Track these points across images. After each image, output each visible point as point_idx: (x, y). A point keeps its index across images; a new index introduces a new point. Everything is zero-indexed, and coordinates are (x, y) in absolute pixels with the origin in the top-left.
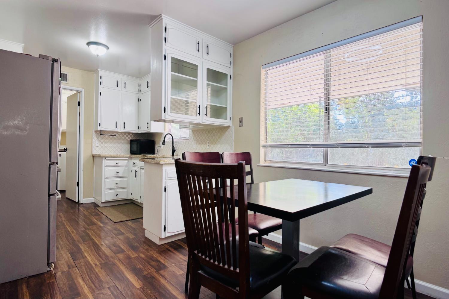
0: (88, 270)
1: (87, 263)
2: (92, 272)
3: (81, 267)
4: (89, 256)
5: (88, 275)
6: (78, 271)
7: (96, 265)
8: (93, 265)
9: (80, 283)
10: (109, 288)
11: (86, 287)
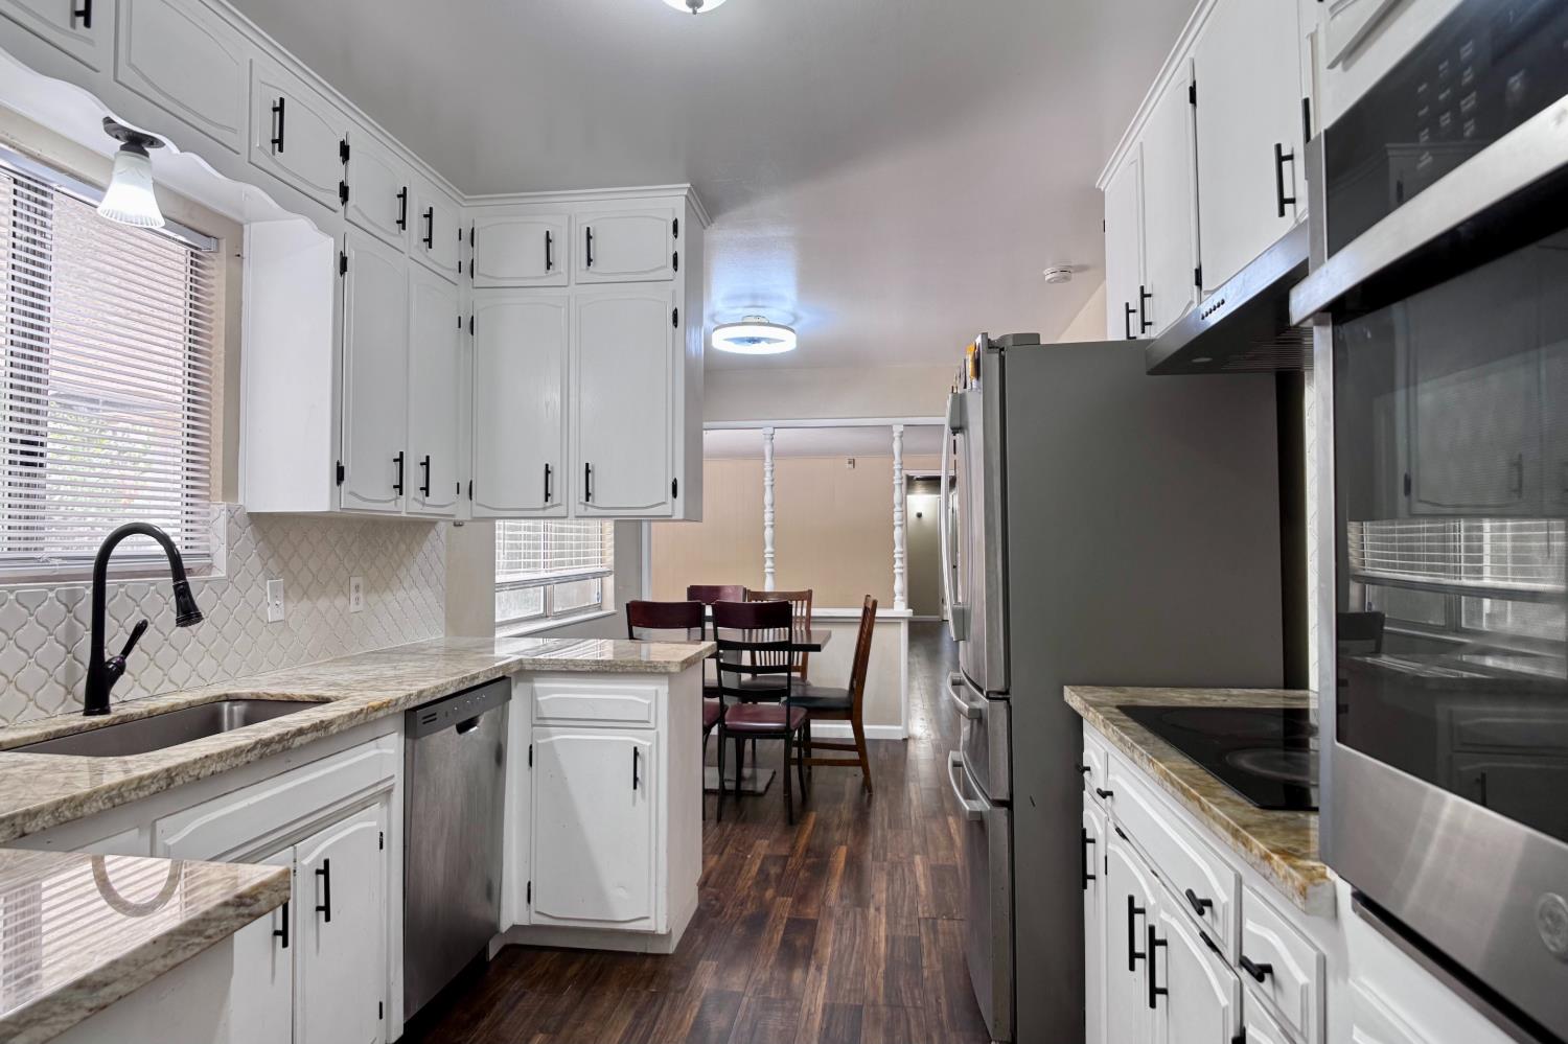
0: (900, 902)
1: (892, 921)
2: (893, 896)
3: (910, 913)
4: (877, 939)
5: (905, 892)
6: (920, 909)
7: (878, 909)
8: (883, 909)
9: (925, 883)
10: (885, 860)
11: (918, 874)
